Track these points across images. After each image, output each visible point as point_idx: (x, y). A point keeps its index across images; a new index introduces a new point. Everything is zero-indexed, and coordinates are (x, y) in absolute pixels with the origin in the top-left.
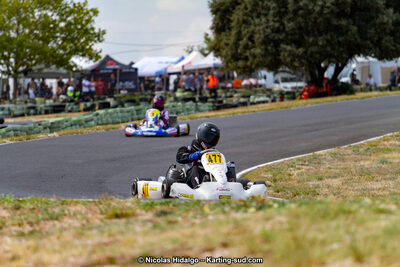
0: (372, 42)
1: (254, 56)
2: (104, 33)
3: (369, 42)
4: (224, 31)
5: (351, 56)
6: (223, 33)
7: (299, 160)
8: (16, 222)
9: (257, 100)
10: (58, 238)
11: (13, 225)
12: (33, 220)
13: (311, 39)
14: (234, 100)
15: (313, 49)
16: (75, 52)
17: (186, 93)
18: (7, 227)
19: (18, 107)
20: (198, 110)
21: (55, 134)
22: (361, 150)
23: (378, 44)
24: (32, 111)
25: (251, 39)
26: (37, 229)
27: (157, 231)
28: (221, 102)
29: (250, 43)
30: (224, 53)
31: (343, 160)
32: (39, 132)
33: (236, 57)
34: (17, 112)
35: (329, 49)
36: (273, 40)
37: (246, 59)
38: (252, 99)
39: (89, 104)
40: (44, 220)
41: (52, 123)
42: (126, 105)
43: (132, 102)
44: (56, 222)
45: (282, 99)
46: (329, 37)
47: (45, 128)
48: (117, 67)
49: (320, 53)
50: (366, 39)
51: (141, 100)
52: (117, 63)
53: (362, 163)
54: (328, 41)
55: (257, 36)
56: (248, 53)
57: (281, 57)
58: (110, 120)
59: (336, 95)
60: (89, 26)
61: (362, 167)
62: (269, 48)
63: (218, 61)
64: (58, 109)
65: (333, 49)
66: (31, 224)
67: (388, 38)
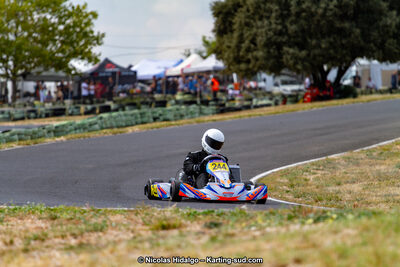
0: (375, 45)
1: (257, 59)
2: (103, 35)
3: (372, 45)
4: (226, 33)
5: (353, 59)
6: (225, 36)
7: (313, 164)
8: (58, 234)
9: (260, 103)
10: (112, 252)
11: (56, 237)
12: (76, 232)
13: (314, 42)
14: (237, 104)
15: (317, 51)
16: (74, 55)
17: (186, 96)
18: (49, 239)
19: (19, 110)
20: (201, 113)
21: (62, 138)
22: (375, 154)
23: (381, 46)
24: (32, 115)
25: (253, 41)
26: (84, 241)
27: (217, 245)
28: (224, 105)
29: (252, 46)
30: (226, 55)
31: (358, 165)
32: (44, 136)
33: (238, 60)
34: (17, 116)
35: (332, 51)
36: (275, 43)
37: (248, 62)
38: (255, 102)
39: (89, 107)
40: (88, 231)
41: (57, 127)
42: (127, 108)
43: (134, 105)
44: (101, 234)
45: (285, 102)
46: (332, 40)
47: (49, 132)
48: (116, 70)
49: (323, 56)
50: (370, 42)
51: (143, 103)
52: (117, 66)
53: (377, 167)
54: (331, 43)
55: (259, 39)
56: (250, 56)
57: (284, 60)
58: (114, 124)
59: (340, 98)
60: (88, 29)
61: (379, 172)
62: (272, 51)
63: (221, 64)
64: (58, 113)
65: (336, 52)
66: (74, 236)
67: (391, 41)
